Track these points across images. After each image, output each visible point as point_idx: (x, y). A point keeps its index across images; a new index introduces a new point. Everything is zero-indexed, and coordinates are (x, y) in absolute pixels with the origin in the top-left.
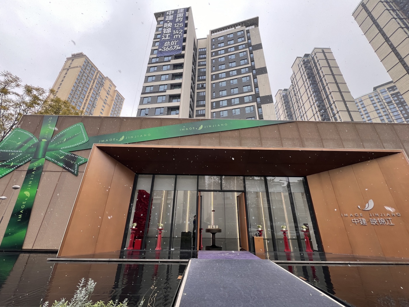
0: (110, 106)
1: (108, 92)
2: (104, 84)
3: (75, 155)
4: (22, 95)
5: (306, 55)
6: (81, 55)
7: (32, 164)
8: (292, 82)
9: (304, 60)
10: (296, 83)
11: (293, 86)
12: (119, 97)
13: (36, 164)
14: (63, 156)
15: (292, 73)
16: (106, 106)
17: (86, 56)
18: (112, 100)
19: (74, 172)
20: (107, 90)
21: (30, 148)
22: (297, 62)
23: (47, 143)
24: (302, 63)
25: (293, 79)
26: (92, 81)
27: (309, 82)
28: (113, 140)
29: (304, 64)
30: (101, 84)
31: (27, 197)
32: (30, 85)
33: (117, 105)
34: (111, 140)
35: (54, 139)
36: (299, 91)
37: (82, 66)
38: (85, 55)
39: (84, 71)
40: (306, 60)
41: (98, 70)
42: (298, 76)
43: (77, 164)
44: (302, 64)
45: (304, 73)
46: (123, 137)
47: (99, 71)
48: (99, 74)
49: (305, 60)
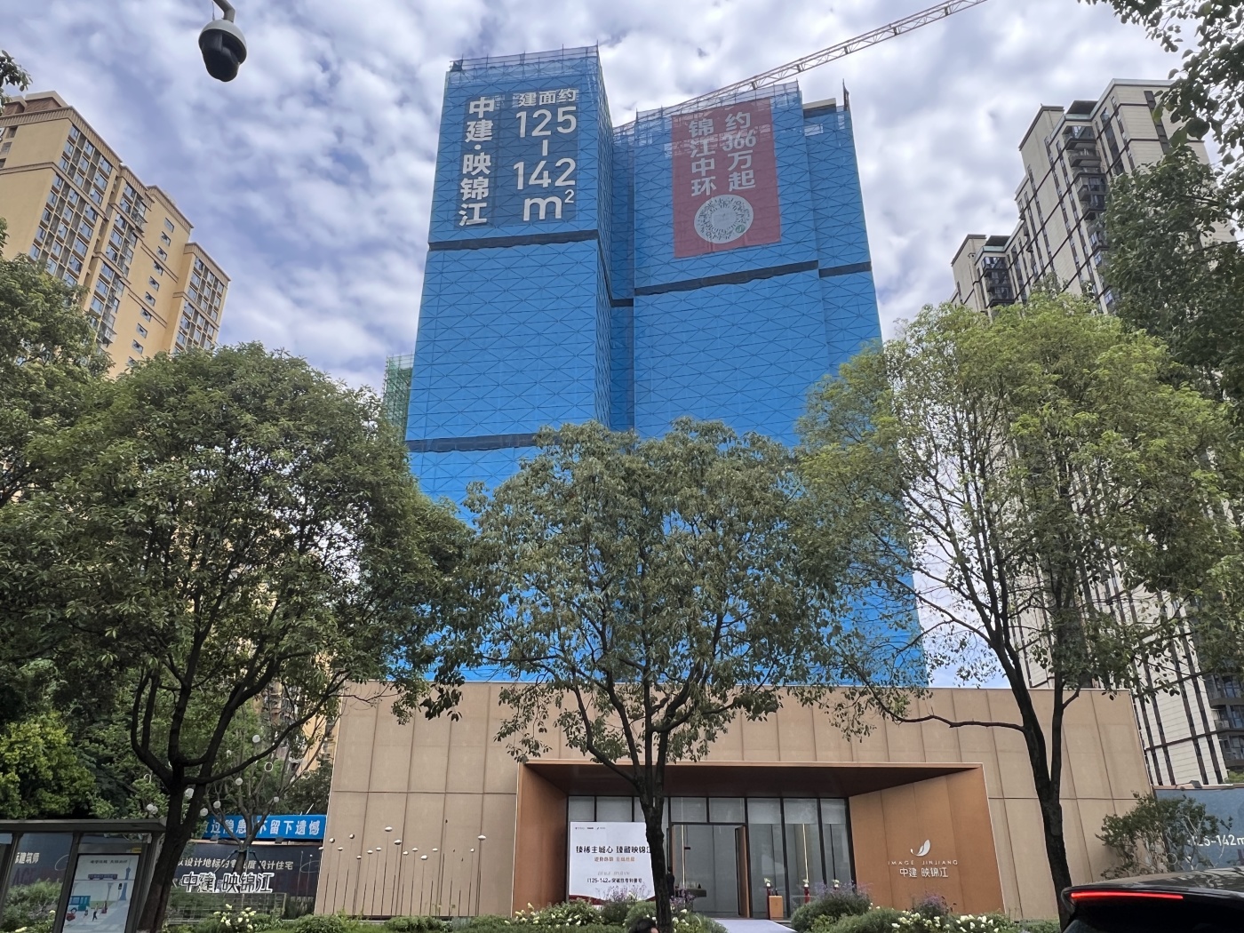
0: (166, 325)
1: (160, 256)
2: (143, 227)
5: (1081, 108)
6: (52, 106)
8: (1023, 217)
9: (1069, 131)
10: (1038, 228)
11: (1027, 234)
12: (206, 276)
15: (1023, 174)
16: (152, 326)
17: (75, 112)
18: (178, 295)
20: (156, 251)
22: (1044, 132)
24: (1062, 141)
25: (1028, 203)
26: (100, 220)
27: (1090, 237)
29: (1070, 146)
30: (131, 228)
33: (197, 313)
36: (1052, 266)
37: (59, 161)
38: (71, 109)
39: (66, 183)
40: (1077, 128)
41: (120, 166)
42: (1048, 197)
44: (1062, 146)
45: (1069, 190)
47: (125, 168)
48: (123, 184)
49: (1076, 130)
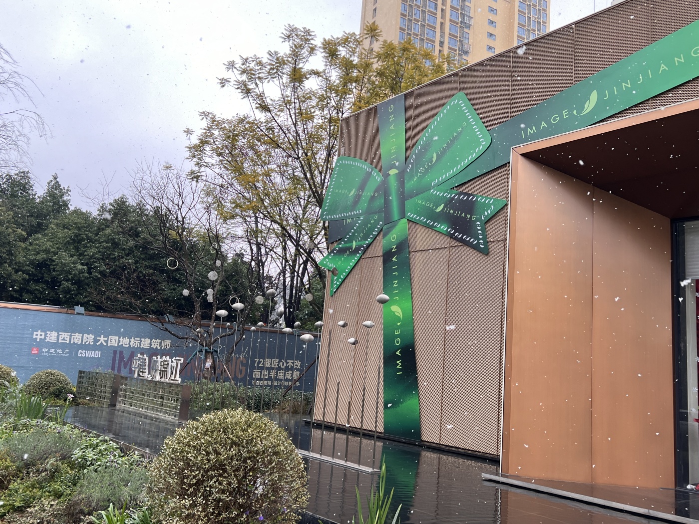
3: (469, 195)
4: (324, 71)
7: (387, 238)
13: (394, 236)
14: (443, 205)
19: (478, 243)
21: (373, 198)
23: (401, 178)
28: (561, 116)
31: (398, 319)
32: (331, 38)
34: (555, 119)
35: (411, 163)
43: (480, 220)
46: (594, 96)
